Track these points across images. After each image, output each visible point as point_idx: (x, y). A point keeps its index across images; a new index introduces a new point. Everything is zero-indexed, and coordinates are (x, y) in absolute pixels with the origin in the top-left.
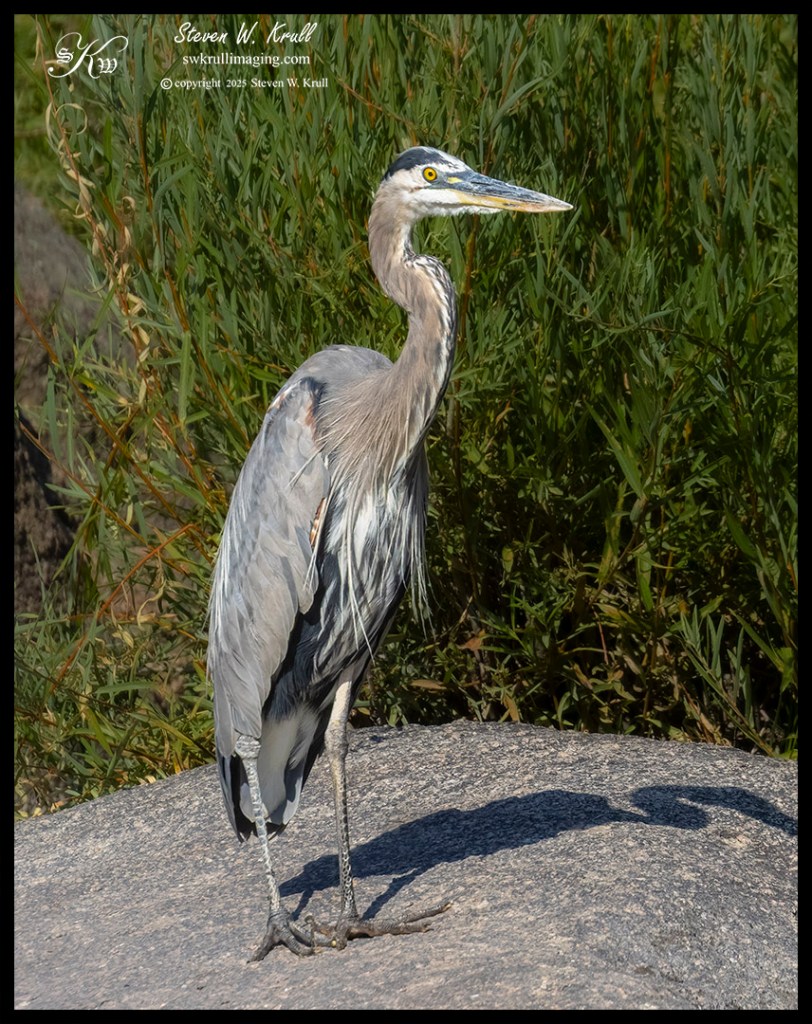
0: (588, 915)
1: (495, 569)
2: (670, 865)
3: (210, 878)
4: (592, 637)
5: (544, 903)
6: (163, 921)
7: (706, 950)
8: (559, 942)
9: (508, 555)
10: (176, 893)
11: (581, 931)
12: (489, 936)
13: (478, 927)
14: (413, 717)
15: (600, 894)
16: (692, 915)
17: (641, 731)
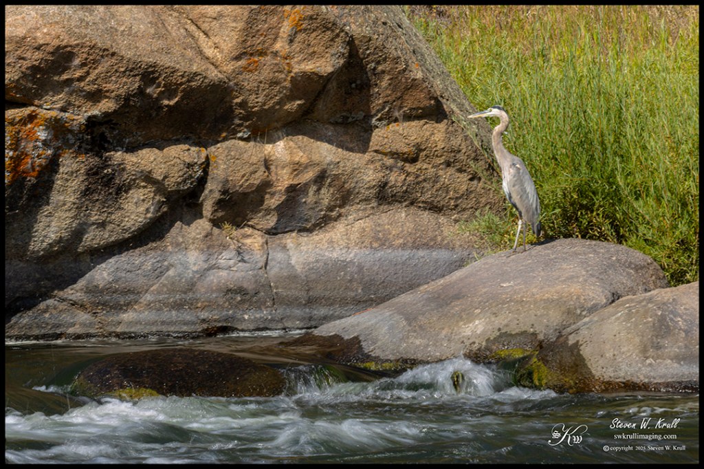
0: (589, 269)
1: (577, 215)
2: (602, 261)
3: (530, 261)
4: (592, 225)
5: (582, 267)
6: (522, 268)
7: (608, 275)
8: (584, 273)
9: (579, 213)
10: (524, 264)
11: (587, 271)
12: (573, 272)
13: (571, 270)
14: (564, 237)
15: (591, 266)
16: (605, 269)
17: (600, 240)
